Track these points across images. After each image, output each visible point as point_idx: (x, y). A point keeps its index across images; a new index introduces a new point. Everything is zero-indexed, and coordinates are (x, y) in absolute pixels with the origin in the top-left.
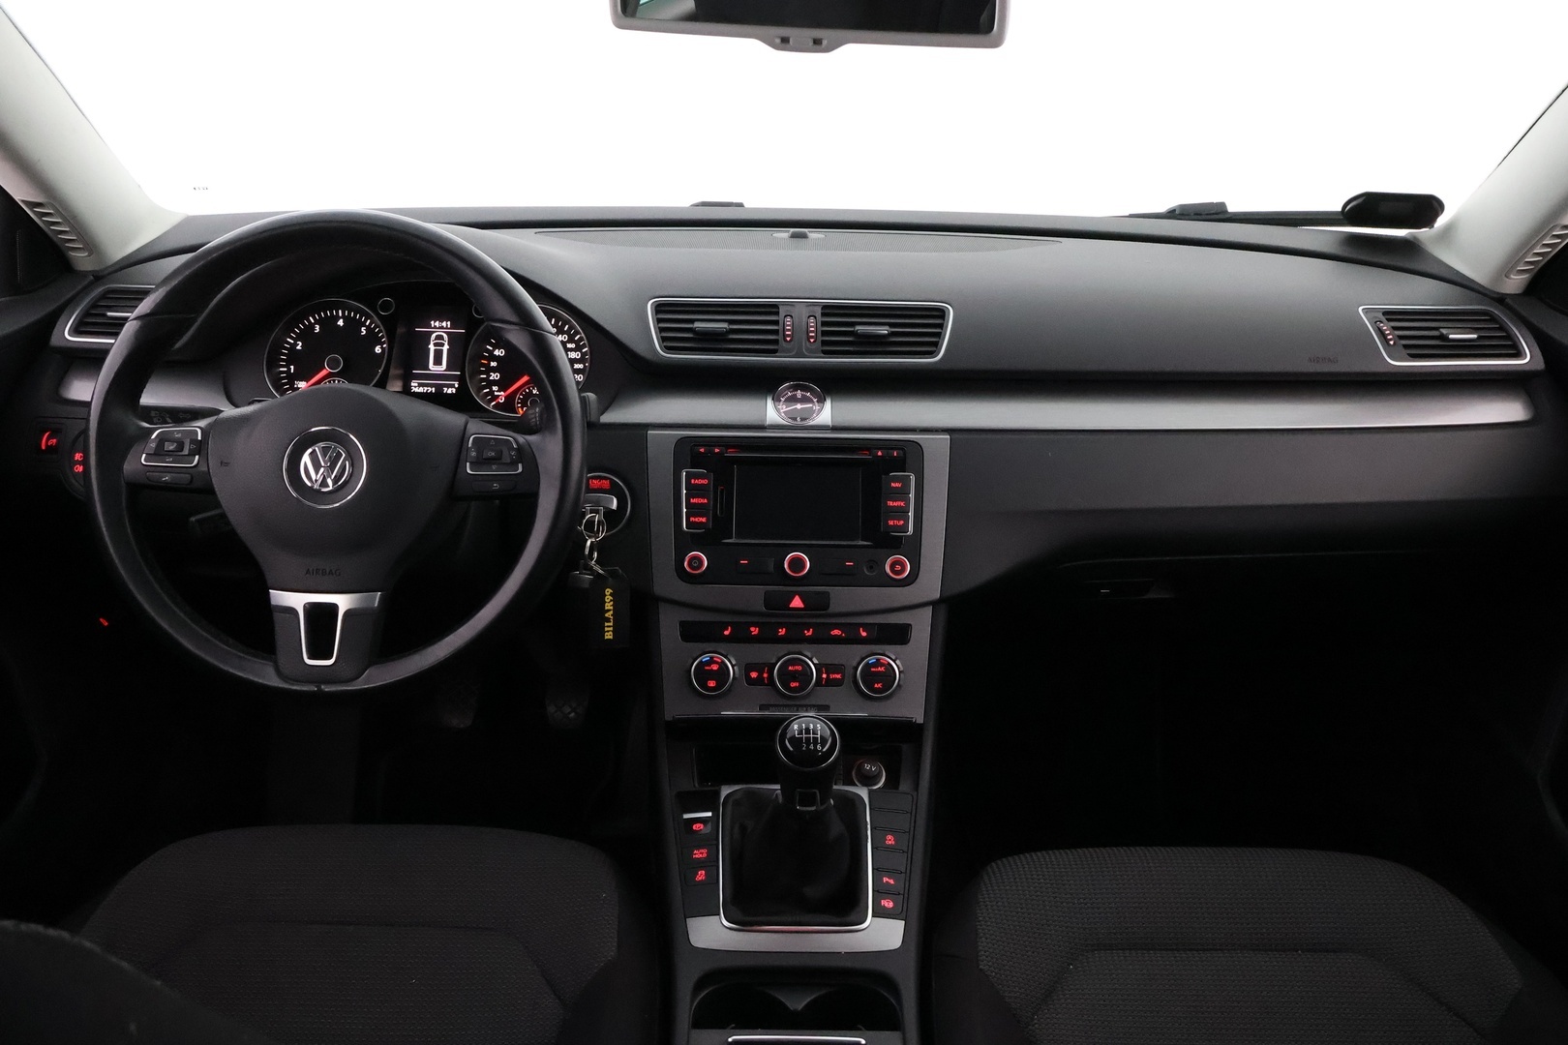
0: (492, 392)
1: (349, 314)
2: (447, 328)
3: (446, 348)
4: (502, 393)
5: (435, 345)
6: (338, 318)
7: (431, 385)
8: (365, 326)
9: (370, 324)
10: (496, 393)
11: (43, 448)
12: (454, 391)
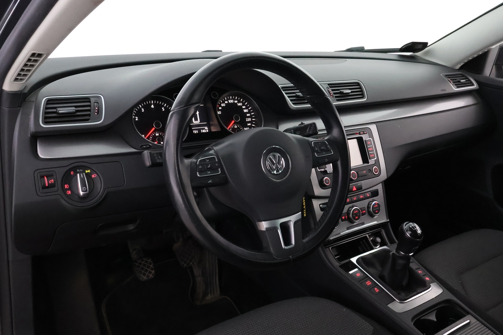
1: (156, 102)
3: (198, 113)
6: (151, 104)
7: (196, 130)
8: (163, 107)
9: (166, 106)
11: (47, 185)
12: (206, 131)
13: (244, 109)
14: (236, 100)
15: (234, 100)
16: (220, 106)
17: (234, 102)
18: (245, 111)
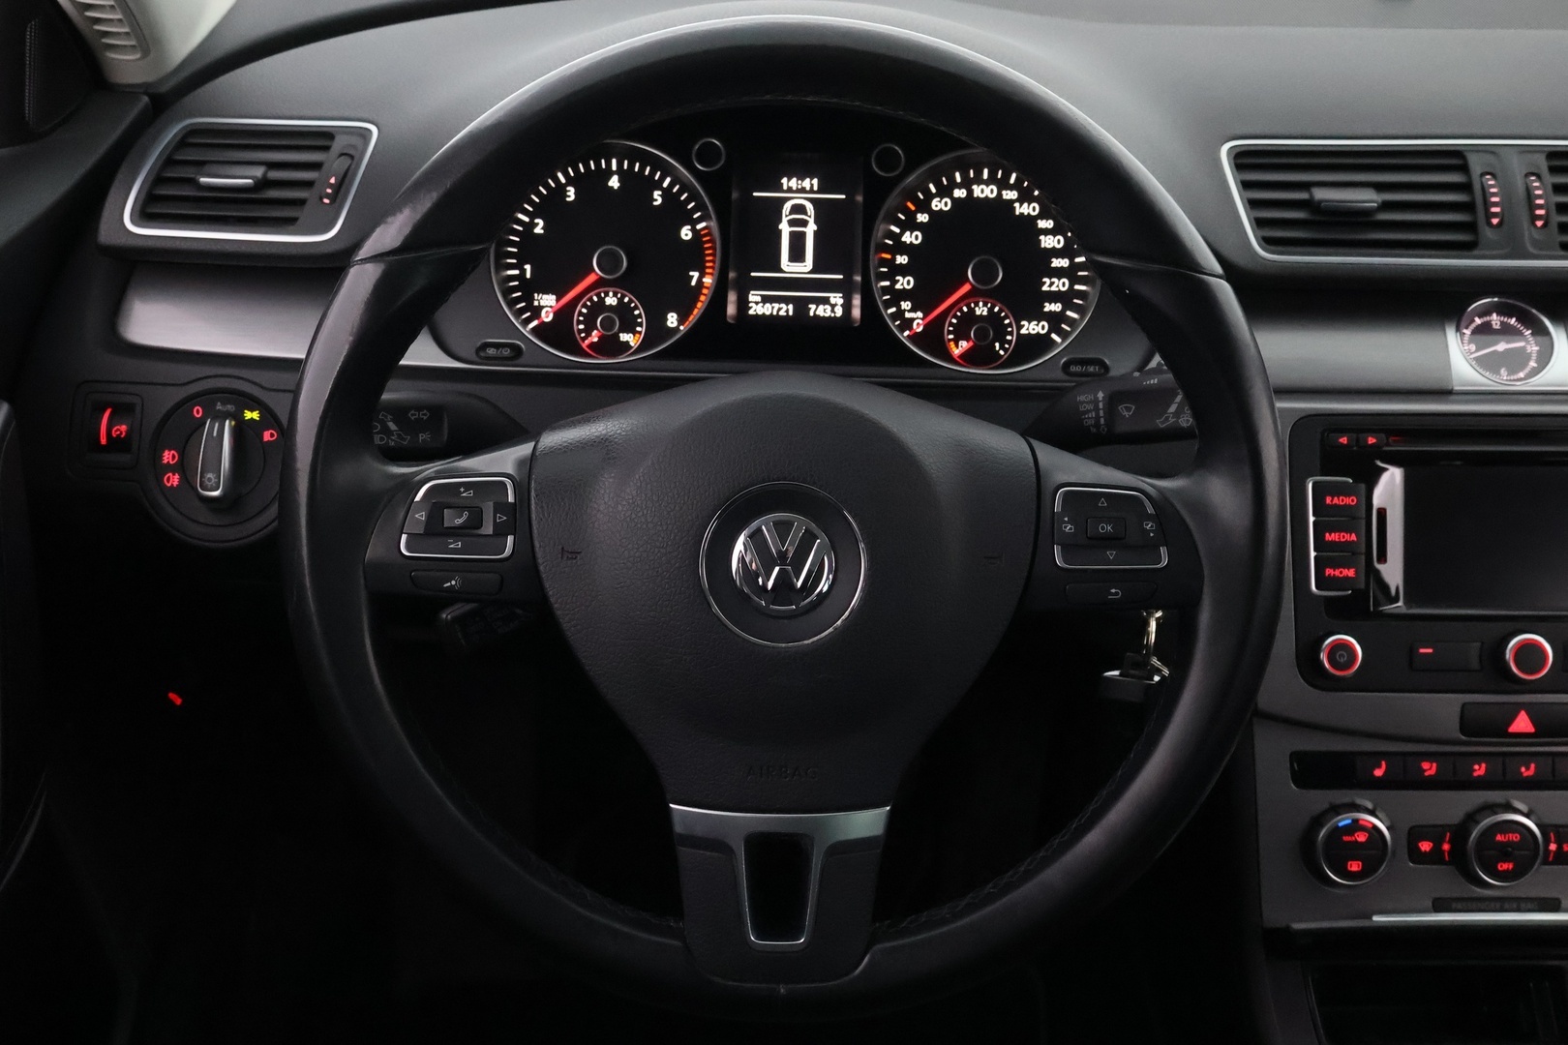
0: (900, 313)
1: (631, 166)
2: (812, 191)
3: (811, 229)
4: (920, 314)
5: (792, 223)
6: (609, 173)
7: (786, 300)
8: (659, 187)
9: (672, 185)
10: (908, 315)
11: (103, 441)
12: (833, 311)
13: (1046, 232)
14: (1011, 188)
15: (1003, 184)
16: (924, 207)
17: (999, 194)
18: (1048, 242)
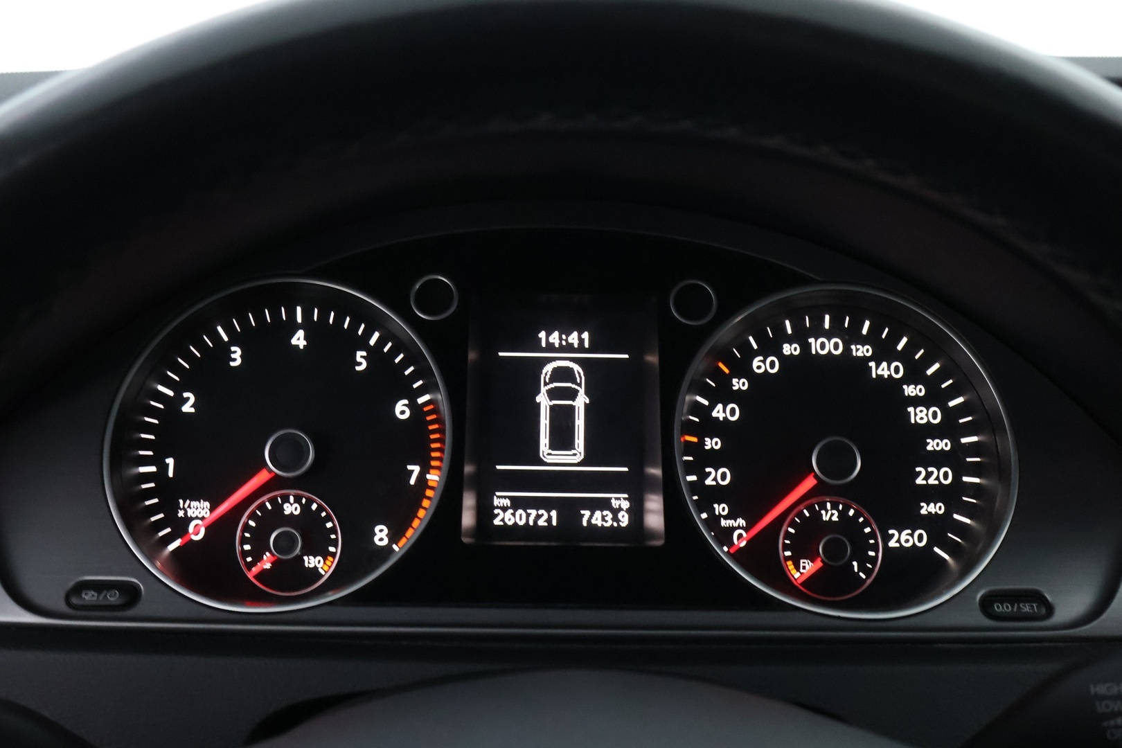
0: (714, 520)
1: (324, 316)
2: (581, 349)
3: (581, 401)
4: (741, 522)
5: (552, 394)
6: (292, 328)
7: (547, 504)
8: (365, 346)
9: (381, 342)
10: (724, 523)
12: (615, 519)
13: (916, 401)
14: (863, 341)
15: (852, 336)
16: (743, 369)
17: (847, 350)
18: (920, 415)
